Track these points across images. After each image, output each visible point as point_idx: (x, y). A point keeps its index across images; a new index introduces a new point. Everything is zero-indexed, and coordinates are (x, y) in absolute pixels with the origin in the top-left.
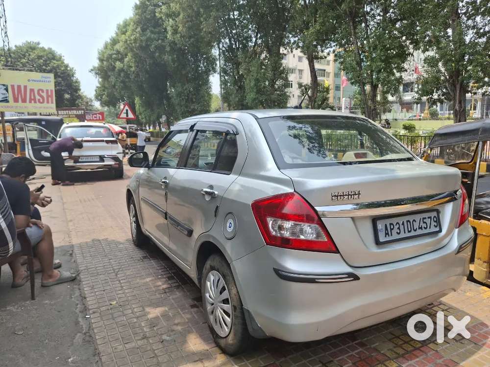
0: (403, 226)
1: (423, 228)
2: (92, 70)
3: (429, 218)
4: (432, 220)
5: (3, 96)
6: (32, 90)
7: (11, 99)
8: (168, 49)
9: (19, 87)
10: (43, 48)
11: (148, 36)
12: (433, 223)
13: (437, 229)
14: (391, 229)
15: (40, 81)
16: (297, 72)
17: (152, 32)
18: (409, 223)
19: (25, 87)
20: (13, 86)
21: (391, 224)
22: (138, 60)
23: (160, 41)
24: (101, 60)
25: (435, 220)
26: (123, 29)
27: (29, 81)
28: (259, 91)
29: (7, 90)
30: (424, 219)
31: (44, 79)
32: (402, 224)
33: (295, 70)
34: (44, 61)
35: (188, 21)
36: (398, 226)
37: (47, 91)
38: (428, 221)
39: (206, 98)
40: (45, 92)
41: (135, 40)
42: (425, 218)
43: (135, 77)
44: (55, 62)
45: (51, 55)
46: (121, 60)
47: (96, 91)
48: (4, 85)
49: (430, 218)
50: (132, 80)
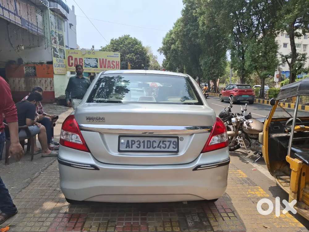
0: (143, 143)
1: (162, 147)
2: (159, 50)
3: (168, 141)
4: (172, 143)
5: (95, 65)
6: (109, 61)
7: (99, 66)
8: (199, 35)
9: (103, 59)
10: (131, 38)
11: (188, 28)
12: (172, 145)
13: (176, 150)
14: (132, 144)
15: (113, 56)
16: (302, 46)
17: (191, 26)
18: (149, 143)
19: (106, 60)
20: (100, 59)
21: (132, 141)
22: (183, 43)
23: (195, 31)
24: (164, 44)
25: (175, 143)
26: (176, 25)
27: (108, 56)
28: (254, 60)
29: (97, 61)
30: (163, 141)
31: (115, 55)
32: (143, 142)
33: (300, 45)
34: (131, 45)
35: (210, 16)
36: (138, 143)
37: (116, 62)
38: (168, 144)
39: (222, 66)
40: (115, 62)
41: (180, 31)
42: (166, 141)
43: (181, 54)
44: (136, 46)
45: (135, 42)
46: (174, 43)
47: (163, 62)
48: (96, 59)
49: (170, 142)
50: (179, 55)
